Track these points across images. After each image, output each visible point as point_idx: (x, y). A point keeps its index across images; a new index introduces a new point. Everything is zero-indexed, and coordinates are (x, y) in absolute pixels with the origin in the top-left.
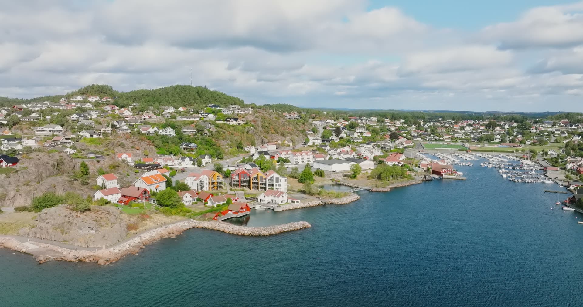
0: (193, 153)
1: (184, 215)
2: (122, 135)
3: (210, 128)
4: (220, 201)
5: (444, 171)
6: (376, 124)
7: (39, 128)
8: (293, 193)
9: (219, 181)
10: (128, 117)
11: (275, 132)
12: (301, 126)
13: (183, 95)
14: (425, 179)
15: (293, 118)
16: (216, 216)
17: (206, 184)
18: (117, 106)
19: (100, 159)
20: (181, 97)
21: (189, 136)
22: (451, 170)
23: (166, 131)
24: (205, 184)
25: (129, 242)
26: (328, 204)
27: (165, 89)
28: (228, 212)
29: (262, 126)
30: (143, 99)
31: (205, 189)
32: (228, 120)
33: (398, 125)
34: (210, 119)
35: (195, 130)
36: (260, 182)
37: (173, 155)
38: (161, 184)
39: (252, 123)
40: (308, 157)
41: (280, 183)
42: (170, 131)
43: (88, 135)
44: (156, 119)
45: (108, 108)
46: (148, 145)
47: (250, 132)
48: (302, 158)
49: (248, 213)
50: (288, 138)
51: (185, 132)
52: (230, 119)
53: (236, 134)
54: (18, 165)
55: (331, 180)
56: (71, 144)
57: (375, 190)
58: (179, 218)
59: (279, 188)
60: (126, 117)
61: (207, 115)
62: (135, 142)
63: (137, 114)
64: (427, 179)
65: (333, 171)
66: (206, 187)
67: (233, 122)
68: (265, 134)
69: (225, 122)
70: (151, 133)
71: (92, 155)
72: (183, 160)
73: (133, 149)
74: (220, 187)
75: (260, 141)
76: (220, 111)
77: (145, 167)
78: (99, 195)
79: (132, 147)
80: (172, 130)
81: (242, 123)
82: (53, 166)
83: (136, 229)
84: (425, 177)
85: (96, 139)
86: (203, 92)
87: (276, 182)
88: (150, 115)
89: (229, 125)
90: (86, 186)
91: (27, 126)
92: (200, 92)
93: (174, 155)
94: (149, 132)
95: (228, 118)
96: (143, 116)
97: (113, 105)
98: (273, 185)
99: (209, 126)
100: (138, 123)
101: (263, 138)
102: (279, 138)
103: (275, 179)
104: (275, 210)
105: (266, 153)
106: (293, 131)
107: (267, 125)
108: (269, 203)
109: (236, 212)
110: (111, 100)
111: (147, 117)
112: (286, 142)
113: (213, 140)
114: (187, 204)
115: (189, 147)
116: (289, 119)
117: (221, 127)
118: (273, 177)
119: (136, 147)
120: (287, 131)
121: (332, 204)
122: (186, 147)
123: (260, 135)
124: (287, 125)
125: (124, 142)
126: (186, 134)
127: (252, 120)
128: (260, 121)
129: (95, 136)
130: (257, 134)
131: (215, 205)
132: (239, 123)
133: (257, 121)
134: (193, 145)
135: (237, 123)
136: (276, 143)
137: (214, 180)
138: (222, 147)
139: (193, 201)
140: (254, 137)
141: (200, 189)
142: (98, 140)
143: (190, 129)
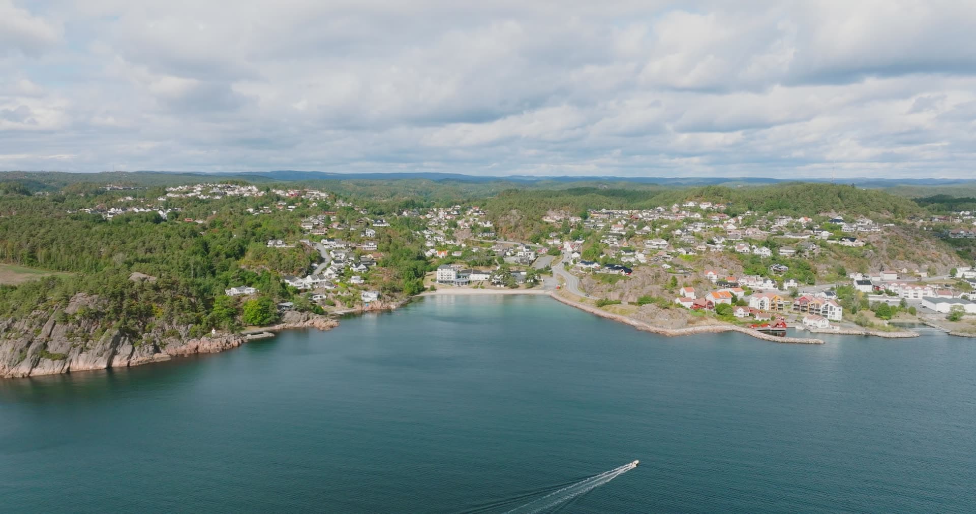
0: (781, 276)
1: (731, 322)
2: (713, 254)
3: (814, 249)
4: (766, 317)
7: (649, 241)
8: (846, 323)
9: (779, 303)
10: (731, 232)
11: (904, 257)
13: (817, 197)
16: (752, 326)
17: (767, 304)
18: (728, 214)
19: (687, 275)
21: (786, 257)
23: (761, 251)
24: (765, 304)
25: (686, 329)
26: (872, 335)
28: (768, 326)
29: (888, 250)
30: (765, 202)
31: (765, 308)
32: (843, 239)
34: (821, 238)
35: (793, 251)
36: (815, 308)
37: (759, 276)
38: (728, 299)
39: (875, 245)
40: (925, 292)
41: (833, 311)
42: (765, 250)
43: (684, 252)
45: (716, 218)
46: (736, 264)
47: (867, 257)
48: (915, 292)
49: (784, 329)
50: (926, 266)
51: (782, 252)
52: (846, 238)
53: (845, 258)
54: (632, 274)
55: (919, 319)
57: (954, 334)
58: (726, 323)
59: (833, 316)
60: (729, 232)
61: (820, 231)
62: (725, 261)
63: (742, 229)
65: (939, 311)
66: (767, 307)
67: (848, 243)
68: (887, 259)
69: (840, 243)
70: (745, 251)
71: (682, 271)
72: (765, 281)
73: (721, 268)
74: (779, 309)
75: (878, 268)
76: (840, 227)
77: (724, 285)
78: (678, 301)
79: (720, 266)
80: (767, 249)
81: (861, 244)
83: (693, 324)
85: (690, 256)
86: (846, 194)
87: (830, 310)
88: (754, 230)
89: (842, 247)
90: (671, 294)
91: (640, 239)
92: (842, 194)
93: (761, 276)
94: (744, 251)
96: (747, 231)
97: (724, 213)
98: (827, 312)
99: (813, 246)
100: (737, 240)
101: (884, 264)
102: (908, 266)
103: (829, 306)
104: (811, 331)
105: (868, 283)
106: (939, 257)
107: (895, 248)
108: (811, 326)
109: (773, 327)
110: (723, 207)
111: (750, 233)
112: (917, 271)
113: (811, 263)
114: (739, 316)
115: (780, 270)
116: (965, 237)
117: (830, 248)
118: (827, 305)
119: (725, 266)
120: (929, 256)
121: (876, 336)
122: (776, 268)
123: (880, 261)
124: (932, 248)
125: (714, 260)
126: (783, 255)
127: (875, 240)
128: (886, 243)
129: (691, 253)
130: (877, 259)
131: (760, 320)
132: (857, 244)
133: (882, 243)
134: (783, 267)
135: (854, 244)
136: (900, 271)
137: (774, 302)
138: (819, 272)
139: (746, 315)
140: (871, 263)
141: (761, 308)
142: (692, 257)
143: (788, 250)
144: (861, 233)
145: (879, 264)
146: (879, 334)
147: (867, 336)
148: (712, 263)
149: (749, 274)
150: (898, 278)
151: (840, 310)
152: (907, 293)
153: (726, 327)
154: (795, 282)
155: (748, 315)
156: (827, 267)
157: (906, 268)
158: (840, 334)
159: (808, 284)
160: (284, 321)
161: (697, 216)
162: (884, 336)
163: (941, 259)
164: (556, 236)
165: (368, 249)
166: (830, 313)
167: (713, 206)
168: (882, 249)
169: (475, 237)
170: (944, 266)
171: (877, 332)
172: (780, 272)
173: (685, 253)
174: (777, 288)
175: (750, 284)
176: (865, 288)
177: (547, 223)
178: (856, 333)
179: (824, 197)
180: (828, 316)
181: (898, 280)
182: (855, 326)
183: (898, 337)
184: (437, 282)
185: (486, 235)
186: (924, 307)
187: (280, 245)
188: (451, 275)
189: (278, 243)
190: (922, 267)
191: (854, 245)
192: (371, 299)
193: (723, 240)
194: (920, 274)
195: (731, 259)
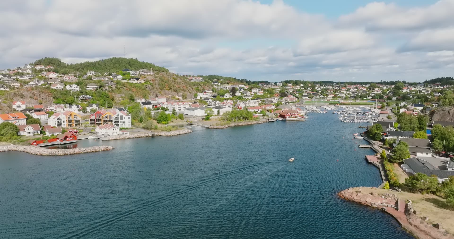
0: (85, 103)
2: (25, 89)
3: (112, 85)
4: (56, 132)
5: (287, 115)
6: (278, 88)
8: (135, 129)
9: (76, 119)
10: (51, 79)
11: (169, 89)
12: (203, 86)
13: (116, 65)
14: (268, 121)
15: (198, 81)
16: (35, 142)
17: (64, 122)
18: (54, 72)
20: (115, 66)
21: (91, 91)
22: (295, 114)
23: (71, 87)
24: (62, 122)
26: (157, 136)
27: (105, 60)
28: (56, 141)
29: (159, 85)
31: (62, 126)
32: (131, 79)
33: (296, 88)
34: (117, 79)
35: (97, 87)
36: (108, 120)
37: (67, 104)
38: (20, 121)
39: (151, 82)
40: (185, 106)
41: (124, 120)
42: (75, 87)
44: (74, 79)
46: (47, 96)
47: (147, 89)
48: (179, 107)
49: (75, 141)
50: (181, 93)
51: (88, 88)
52: (133, 78)
53: (133, 90)
55: (186, 121)
57: (212, 127)
59: (124, 124)
61: (117, 76)
62: (35, 94)
63: (61, 76)
64: (269, 120)
65: (196, 116)
66: (64, 125)
67: (134, 81)
68: (159, 90)
69: (129, 81)
70: (59, 88)
72: (71, 107)
73: (31, 99)
74: (76, 125)
75: (155, 96)
76: (129, 73)
77: (30, 111)
79: (31, 97)
81: (143, 82)
84: (268, 120)
86: (133, 63)
87: (121, 119)
88: (70, 77)
89: (131, 84)
92: (131, 63)
94: (57, 88)
95: (131, 78)
96: (64, 77)
97: (52, 71)
98: (118, 122)
99: (111, 83)
101: (158, 93)
102: (171, 93)
103: (119, 117)
104: (102, 140)
105: (149, 103)
106: (187, 88)
107: (163, 83)
108: (103, 135)
109: (62, 140)
110: (53, 68)
111: (67, 78)
112: (177, 96)
113: (110, 94)
114: (28, 135)
115: (84, 99)
116: (195, 81)
117: (123, 85)
118: (118, 115)
119: (35, 97)
120: (182, 88)
121: (160, 136)
122: (82, 98)
123: (155, 91)
124: (183, 84)
125: (25, 93)
126: (89, 90)
127: (151, 80)
128: (158, 80)
130: (153, 90)
131: (50, 135)
132: (140, 82)
133: (155, 80)
134: (88, 97)
135: (138, 82)
136: (167, 97)
137: (71, 119)
138: (116, 99)
139: (36, 133)
140: (150, 92)
141: (58, 125)
142: (3, 92)
143: (93, 85)
144: (143, 75)
145: (155, 93)
146: (162, 134)
147: (153, 137)
148: (22, 96)
149: (58, 103)
150: (167, 101)
151: (129, 118)
154: (97, 106)
155: (39, 133)
156: (121, 95)
158: (130, 138)
159: (108, 107)
162: (167, 135)
163: (188, 90)
166: (121, 122)
167: (45, 67)
168: (156, 84)
171: (161, 132)
172: (85, 100)
174: (81, 112)
175: (57, 110)
176: (147, 106)
178: (143, 135)
179: (121, 65)
180: (120, 125)
182: (143, 130)
183: (178, 135)
186: (187, 115)
190: (179, 94)
191: (138, 83)
194: (179, 98)
195: (42, 92)
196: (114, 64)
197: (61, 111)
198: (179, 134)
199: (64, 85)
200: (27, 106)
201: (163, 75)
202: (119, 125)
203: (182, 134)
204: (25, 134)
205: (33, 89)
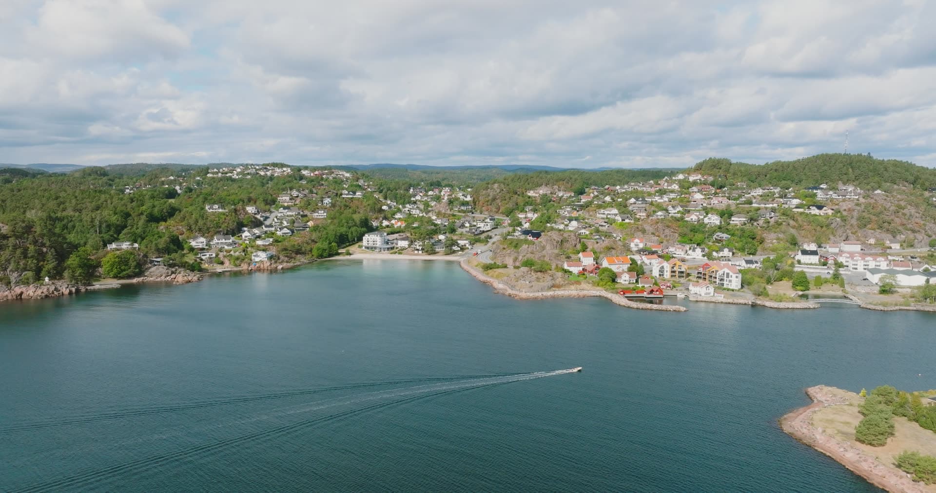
0: (717, 245)
1: (605, 288)
3: (772, 218)
4: (646, 283)
7: (602, 211)
9: (679, 270)
10: (695, 201)
16: (622, 291)
18: (713, 186)
21: (736, 225)
23: (710, 219)
26: (759, 305)
28: (643, 293)
29: (859, 219)
31: (665, 276)
32: (811, 207)
34: (789, 206)
35: (745, 219)
36: (714, 276)
38: (624, 265)
39: (845, 213)
40: (878, 264)
41: (730, 278)
42: (715, 218)
44: (724, 204)
46: (672, 232)
47: (833, 226)
48: (865, 263)
49: (661, 296)
50: (902, 237)
51: (733, 221)
52: (815, 205)
53: (805, 227)
55: (844, 291)
56: (606, 227)
58: (598, 288)
59: (729, 284)
61: (792, 200)
66: (667, 275)
67: (814, 211)
68: (856, 229)
69: (807, 211)
70: (693, 220)
71: (598, 237)
72: (694, 250)
73: (652, 236)
76: (815, 195)
77: (643, 252)
78: (565, 265)
79: (653, 234)
80: (719, 218)
81: (829, 212)
82: (558, 242)
83: (558, 288)
88: (722, 199)
89: (808, 215)
91: (595, 209)
92: (855, 164)
94: (692, 219)
95: (811, 205)
96: (713, 200)
98: (723, 280)
99: (770, 214)
100: (697, 209)
101: (850, 234)
102: (878, 236)
103: (725, 274)
105: (817, 253)
107: (868, 216)
108: (694, 293)
109: (648, 294)
110: (711, 179)
112: (888, 242)
113: (761, 232)
114: (623, 283)
117: (792, 216)
118: (724, 272)
119: (658, 234)
120: (910, 226)
122: (717, 237)
123: (846, 230)
124: (916, 217)
126: (734, 223)
127: (847, 209)
128: (859, 211)
129: (627, 221)
130: (843, 229)
132: (825, 212)
133: (854, 210)
134: (726, 236)
135: (822, 212)
136: (866, 242)
137: (675, 269)
138: (768, 241)
139: (632, 282)
140: (834, 232)
141: (660, 275)
142: (627, 225)
143: (741, 218)
144: (835, 200)
145: (845, 234)
146: (768, 303)
147: (754, 306)
148: (644, 231)
149: (682, 243)
150: (862, 250)
151: (737, 277)
152: (857, 265)
153: (594, 292)
154: (729, 251)
155: (634, 282)
156: (778, 236)
157: (875, 237)
158: (722, 303)
159: (748, 254)
160: (146, 275)
161: (675, 187)
163: (925, 229)
164: (531, 210)
165: (318, 217)
166: (727, 280)
167: (703, 177)
168: (852, 217)
169: (450, 210)
170: (926, 237)
171: (767, 301)
172: (720, 241)
173: (621, 221)
174: (706, 258)
176: (810, 259)
177: (529, 197)
178: (741, 302)
180: (725, 285)
181: (862, 251)
183: (788, 308)
184: (364, 248)
185: (462, 208)
186: (865, 279)
187: (216, 209)
188: (376, 241)
189: (214, 207)
190: (898, 237)
191: (822, 214)
192: (260, 259)
193: (680, 209)
195: (668, 227)
196: (821, 166)
197: (681, 255)
198: (790, 307)
199: (705, 214)
200: (646, 244)
201: (876, 200)
202: (723, 284)
203: (797, 308)
204: (622, 281)
205: (658, 223)
